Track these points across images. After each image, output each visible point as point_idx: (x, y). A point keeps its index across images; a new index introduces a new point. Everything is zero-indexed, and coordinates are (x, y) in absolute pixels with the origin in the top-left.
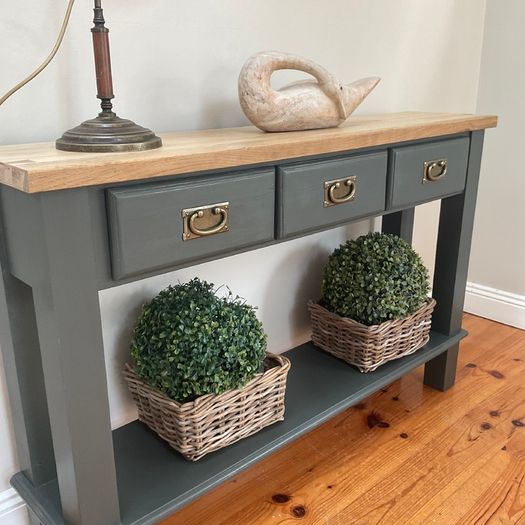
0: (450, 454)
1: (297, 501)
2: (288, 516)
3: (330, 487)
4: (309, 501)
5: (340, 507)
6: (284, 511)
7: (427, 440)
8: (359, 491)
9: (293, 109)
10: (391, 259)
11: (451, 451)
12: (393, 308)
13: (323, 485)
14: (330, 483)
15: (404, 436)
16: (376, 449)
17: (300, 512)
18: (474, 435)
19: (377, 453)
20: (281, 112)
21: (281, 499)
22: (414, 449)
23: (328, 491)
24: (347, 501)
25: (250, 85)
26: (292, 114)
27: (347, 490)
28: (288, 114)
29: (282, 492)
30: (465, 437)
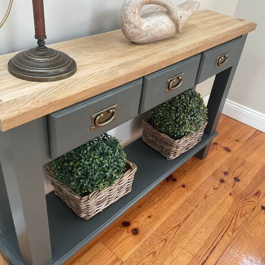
0: (205, 197)
1: (134, 225)
2: (130, 234)
3: (149, 217)
4: (140, 225)
5: (155, 228)
6: (128, 232)
7: (194, 189)
8: (163, 219)
9: (153, 32)
10: (191, 106)
11: (206, 195)
12: (188, 131)
13: (146, 216)
14: (149, 214)
15: (183, 186)
16: (171, 194)
17: (135, 232)
18: (216, 186)
19: (171, 196)
20: (145, 34)
21: (126, 224)
22: (188, 194)
23: (148, 219)
24: (158, 225)
25: (128, 17)
26: (151, 35)
27: (158, 218)
28: (149, 35)
29: (126, 220)
30: (212, 188)
